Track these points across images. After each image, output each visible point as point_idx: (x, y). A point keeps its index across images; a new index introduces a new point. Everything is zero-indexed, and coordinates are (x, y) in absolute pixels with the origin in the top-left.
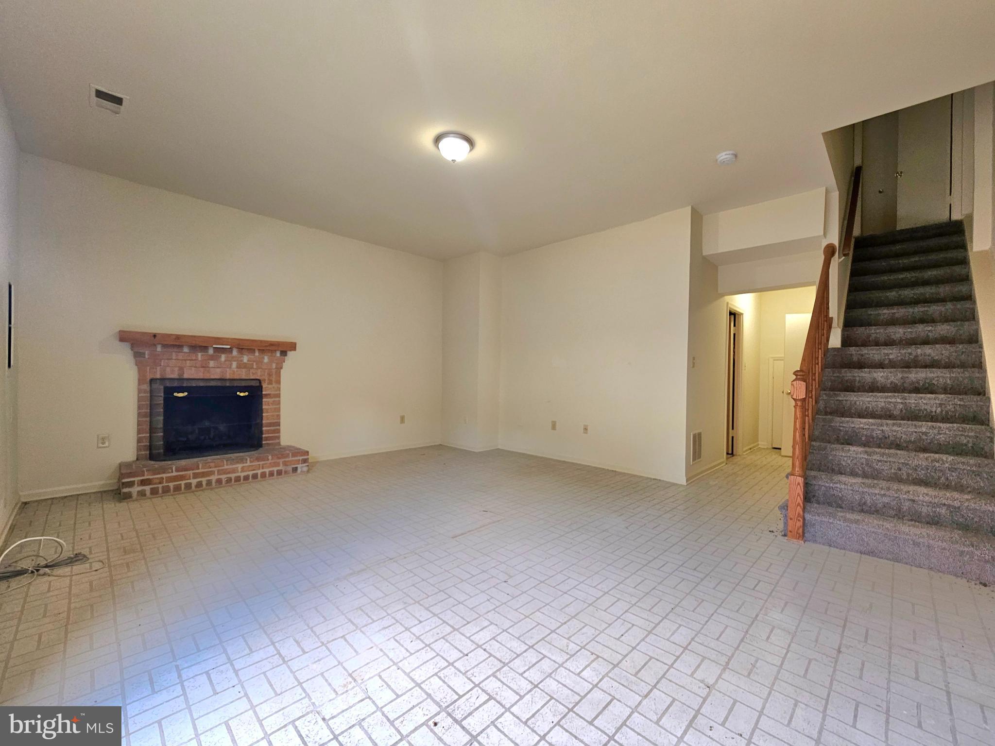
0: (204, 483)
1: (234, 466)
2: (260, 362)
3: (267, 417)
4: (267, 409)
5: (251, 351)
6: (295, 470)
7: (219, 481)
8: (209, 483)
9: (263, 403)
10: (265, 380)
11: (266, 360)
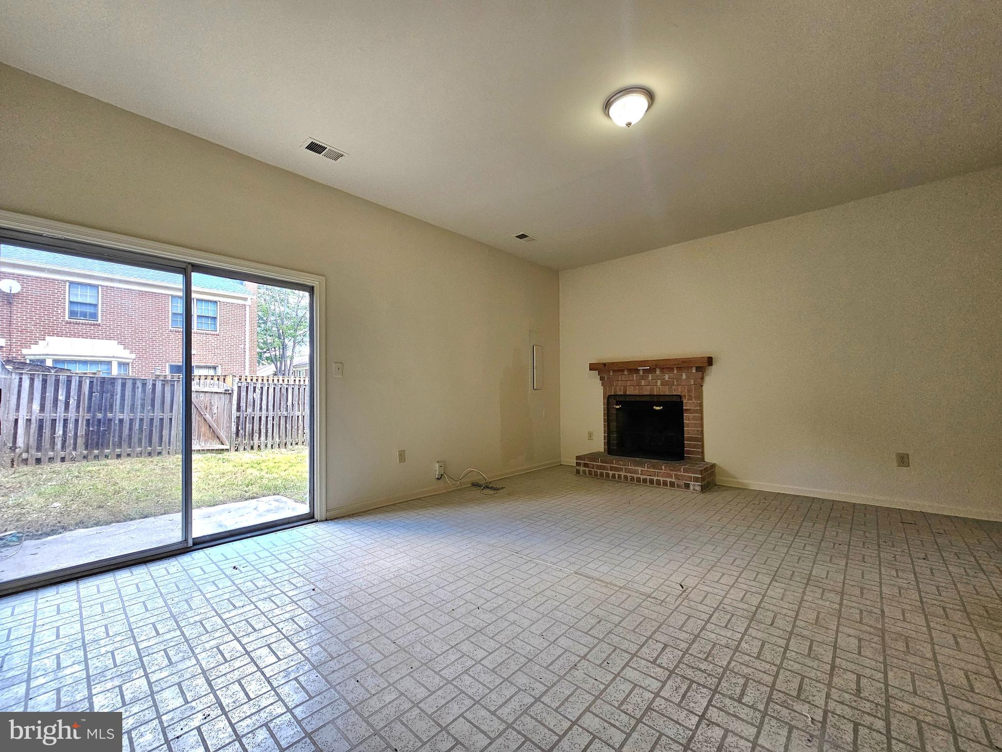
0: (617, 476)
1: (636, 468)
2: (679, 379)
3: (689, 430)
4: (688, 424)
5: (671, 369)
6: (687, 486)
7: (626, 477)
8: (614, 476)
9: (684, 417)
10: (685, 396)
11: (684, 377)
